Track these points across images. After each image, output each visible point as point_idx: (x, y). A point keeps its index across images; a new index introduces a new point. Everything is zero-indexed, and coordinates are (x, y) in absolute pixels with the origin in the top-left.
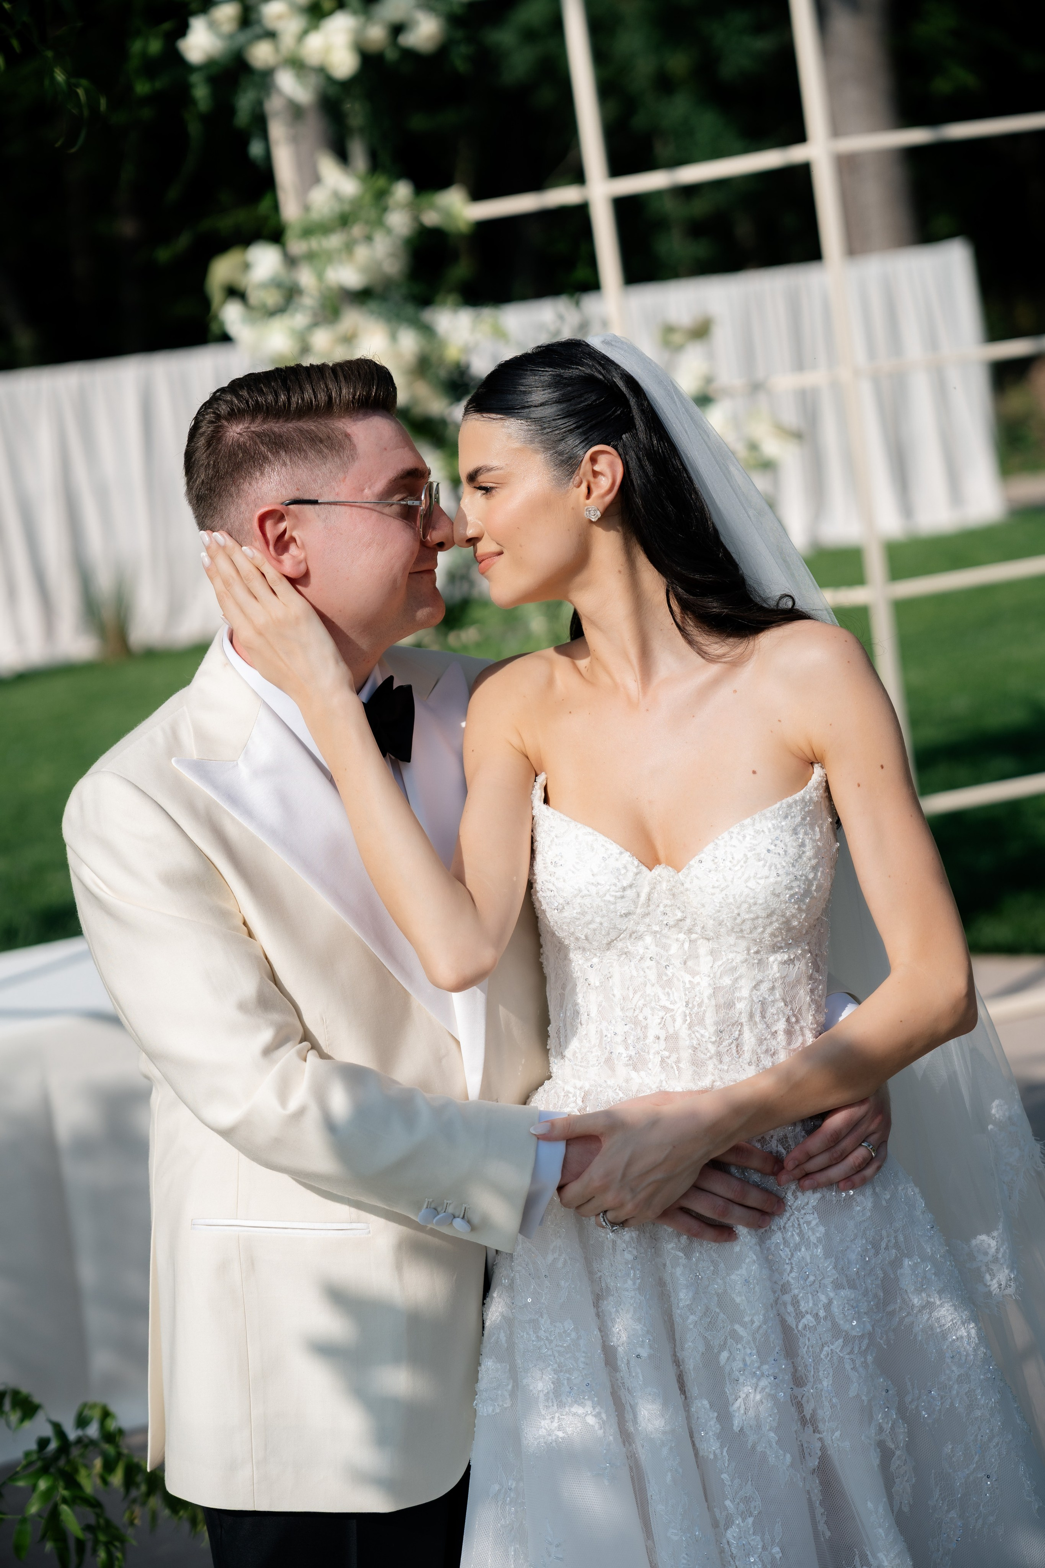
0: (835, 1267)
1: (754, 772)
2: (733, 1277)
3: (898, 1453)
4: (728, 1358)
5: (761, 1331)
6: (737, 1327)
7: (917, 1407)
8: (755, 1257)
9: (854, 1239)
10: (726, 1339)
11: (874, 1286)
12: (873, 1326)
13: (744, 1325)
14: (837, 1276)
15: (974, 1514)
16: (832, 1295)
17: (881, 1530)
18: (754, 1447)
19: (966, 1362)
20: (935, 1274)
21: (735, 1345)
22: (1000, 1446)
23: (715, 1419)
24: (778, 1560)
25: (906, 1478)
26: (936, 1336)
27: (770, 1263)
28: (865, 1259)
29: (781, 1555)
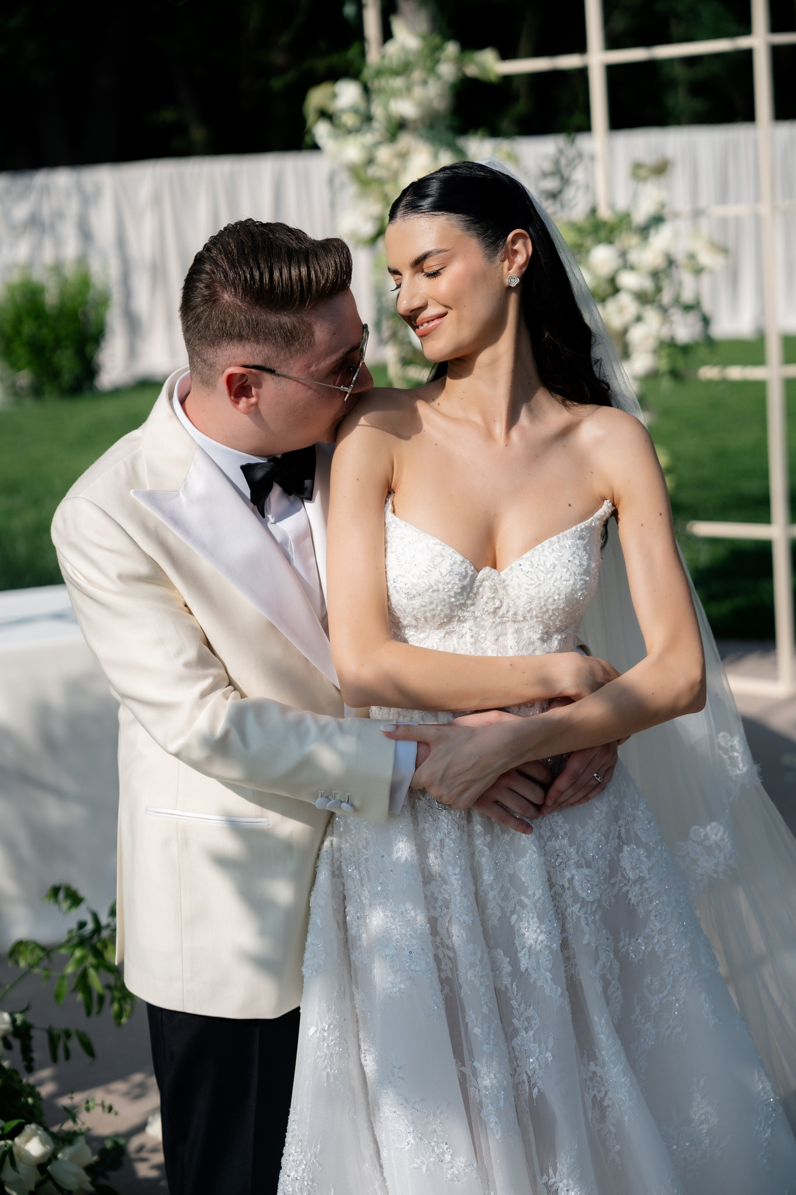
0: (577, 853)
1: (570, 505)
2: (520, 862)
3: (613, 983)
4: (517, 920)
5: (540, 901)
6: (523, 898)
7: (627, 950)
8: (535, 849)
9: (593, 833)
10: (515, 906)
11: (604, 866)
12: (601, 894)
13: (528, 896)
14: (578, 858)
15: (665, 1026)
16: (574, 872)
17: (603, 1036)
18: (534, 983)
19: (665, 919)
20: (646, 857)
21: (522, 910)
22: (687, 979)
23: (508, 963)
24: (550, 1062)
25: (617, 1000)
26: (645, 901)
27: (543, 850)
28: (599, 846)
29: (552, 1058)
